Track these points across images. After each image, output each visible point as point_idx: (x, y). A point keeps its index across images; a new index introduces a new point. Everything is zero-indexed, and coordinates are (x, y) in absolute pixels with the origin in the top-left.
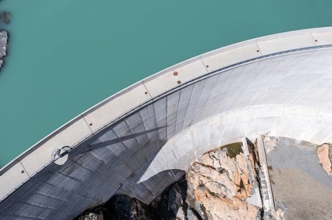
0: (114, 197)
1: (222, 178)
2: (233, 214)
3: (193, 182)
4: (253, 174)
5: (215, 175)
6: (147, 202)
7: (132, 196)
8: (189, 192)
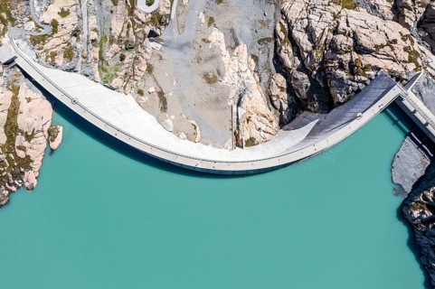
0: (328, 112)
1: (259, 125)
2: (254, 105)
3: (276, 124)
4: (241, 127)
5: (264, 128)
6: (305, 113)
7: (317, 114)
8: (278, 119)
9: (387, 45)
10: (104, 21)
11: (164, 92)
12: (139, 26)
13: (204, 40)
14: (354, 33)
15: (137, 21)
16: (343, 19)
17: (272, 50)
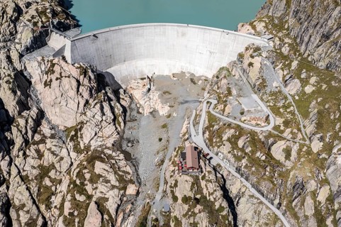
1: (138, 84)
2: (141, 90)
4: (148, 82)
5: (135, 84)
9: (62, 77)
10: (232, 79)
11: (193, 85)
14: (77, 93)
16: (80, 111)
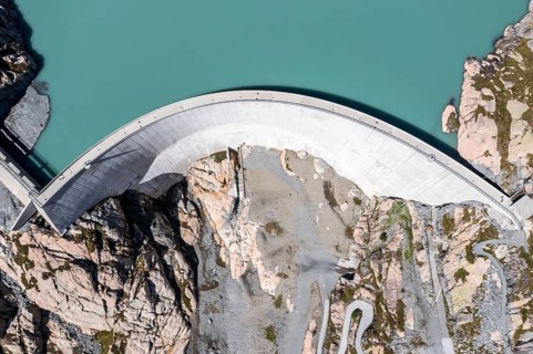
0: (127, 191)
1: (211, 179)
2: (218, 203)
3: (191, 182)
4: (233, 174)
5: (205, 176)
6: (156, 196)
7: (142, 191)
8: (189, 189)
9: (54, 271)
10: (412, 277)
11: (329, 207)
12: (367, 281)
13: (286, 277)
14: (96, 290)
15: (371, 287)
16: (111, 313)
17: (200, 275)
